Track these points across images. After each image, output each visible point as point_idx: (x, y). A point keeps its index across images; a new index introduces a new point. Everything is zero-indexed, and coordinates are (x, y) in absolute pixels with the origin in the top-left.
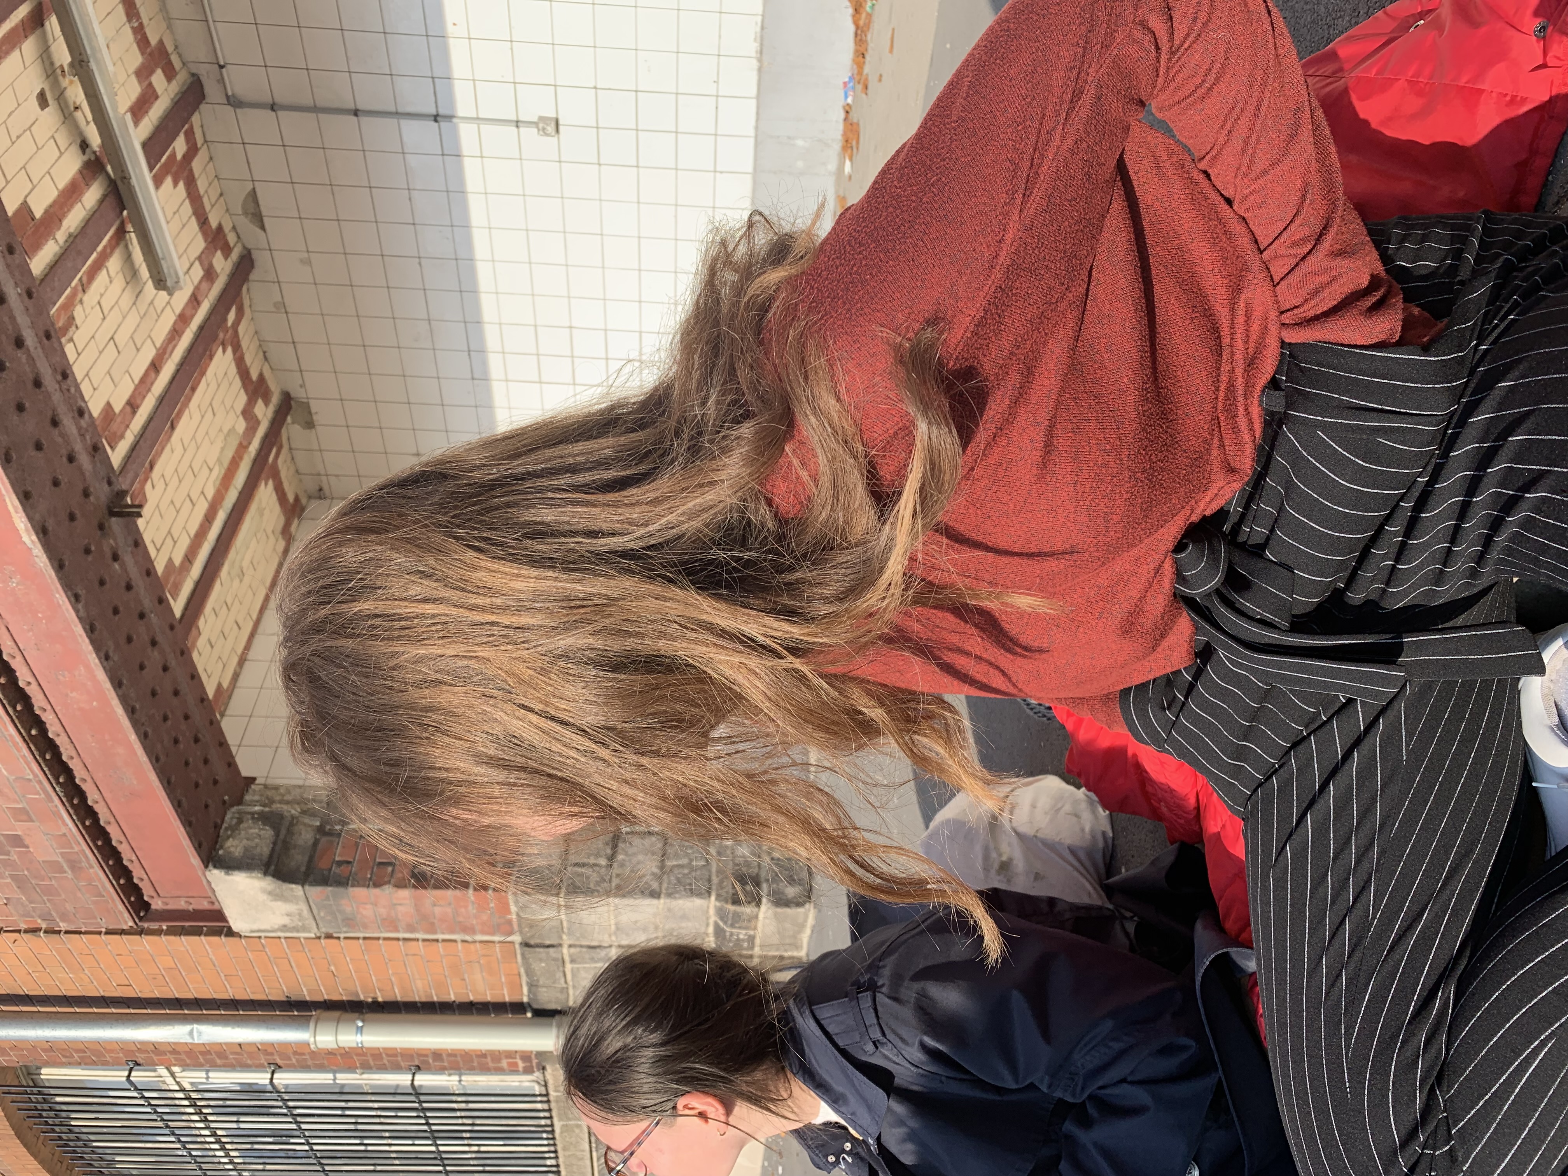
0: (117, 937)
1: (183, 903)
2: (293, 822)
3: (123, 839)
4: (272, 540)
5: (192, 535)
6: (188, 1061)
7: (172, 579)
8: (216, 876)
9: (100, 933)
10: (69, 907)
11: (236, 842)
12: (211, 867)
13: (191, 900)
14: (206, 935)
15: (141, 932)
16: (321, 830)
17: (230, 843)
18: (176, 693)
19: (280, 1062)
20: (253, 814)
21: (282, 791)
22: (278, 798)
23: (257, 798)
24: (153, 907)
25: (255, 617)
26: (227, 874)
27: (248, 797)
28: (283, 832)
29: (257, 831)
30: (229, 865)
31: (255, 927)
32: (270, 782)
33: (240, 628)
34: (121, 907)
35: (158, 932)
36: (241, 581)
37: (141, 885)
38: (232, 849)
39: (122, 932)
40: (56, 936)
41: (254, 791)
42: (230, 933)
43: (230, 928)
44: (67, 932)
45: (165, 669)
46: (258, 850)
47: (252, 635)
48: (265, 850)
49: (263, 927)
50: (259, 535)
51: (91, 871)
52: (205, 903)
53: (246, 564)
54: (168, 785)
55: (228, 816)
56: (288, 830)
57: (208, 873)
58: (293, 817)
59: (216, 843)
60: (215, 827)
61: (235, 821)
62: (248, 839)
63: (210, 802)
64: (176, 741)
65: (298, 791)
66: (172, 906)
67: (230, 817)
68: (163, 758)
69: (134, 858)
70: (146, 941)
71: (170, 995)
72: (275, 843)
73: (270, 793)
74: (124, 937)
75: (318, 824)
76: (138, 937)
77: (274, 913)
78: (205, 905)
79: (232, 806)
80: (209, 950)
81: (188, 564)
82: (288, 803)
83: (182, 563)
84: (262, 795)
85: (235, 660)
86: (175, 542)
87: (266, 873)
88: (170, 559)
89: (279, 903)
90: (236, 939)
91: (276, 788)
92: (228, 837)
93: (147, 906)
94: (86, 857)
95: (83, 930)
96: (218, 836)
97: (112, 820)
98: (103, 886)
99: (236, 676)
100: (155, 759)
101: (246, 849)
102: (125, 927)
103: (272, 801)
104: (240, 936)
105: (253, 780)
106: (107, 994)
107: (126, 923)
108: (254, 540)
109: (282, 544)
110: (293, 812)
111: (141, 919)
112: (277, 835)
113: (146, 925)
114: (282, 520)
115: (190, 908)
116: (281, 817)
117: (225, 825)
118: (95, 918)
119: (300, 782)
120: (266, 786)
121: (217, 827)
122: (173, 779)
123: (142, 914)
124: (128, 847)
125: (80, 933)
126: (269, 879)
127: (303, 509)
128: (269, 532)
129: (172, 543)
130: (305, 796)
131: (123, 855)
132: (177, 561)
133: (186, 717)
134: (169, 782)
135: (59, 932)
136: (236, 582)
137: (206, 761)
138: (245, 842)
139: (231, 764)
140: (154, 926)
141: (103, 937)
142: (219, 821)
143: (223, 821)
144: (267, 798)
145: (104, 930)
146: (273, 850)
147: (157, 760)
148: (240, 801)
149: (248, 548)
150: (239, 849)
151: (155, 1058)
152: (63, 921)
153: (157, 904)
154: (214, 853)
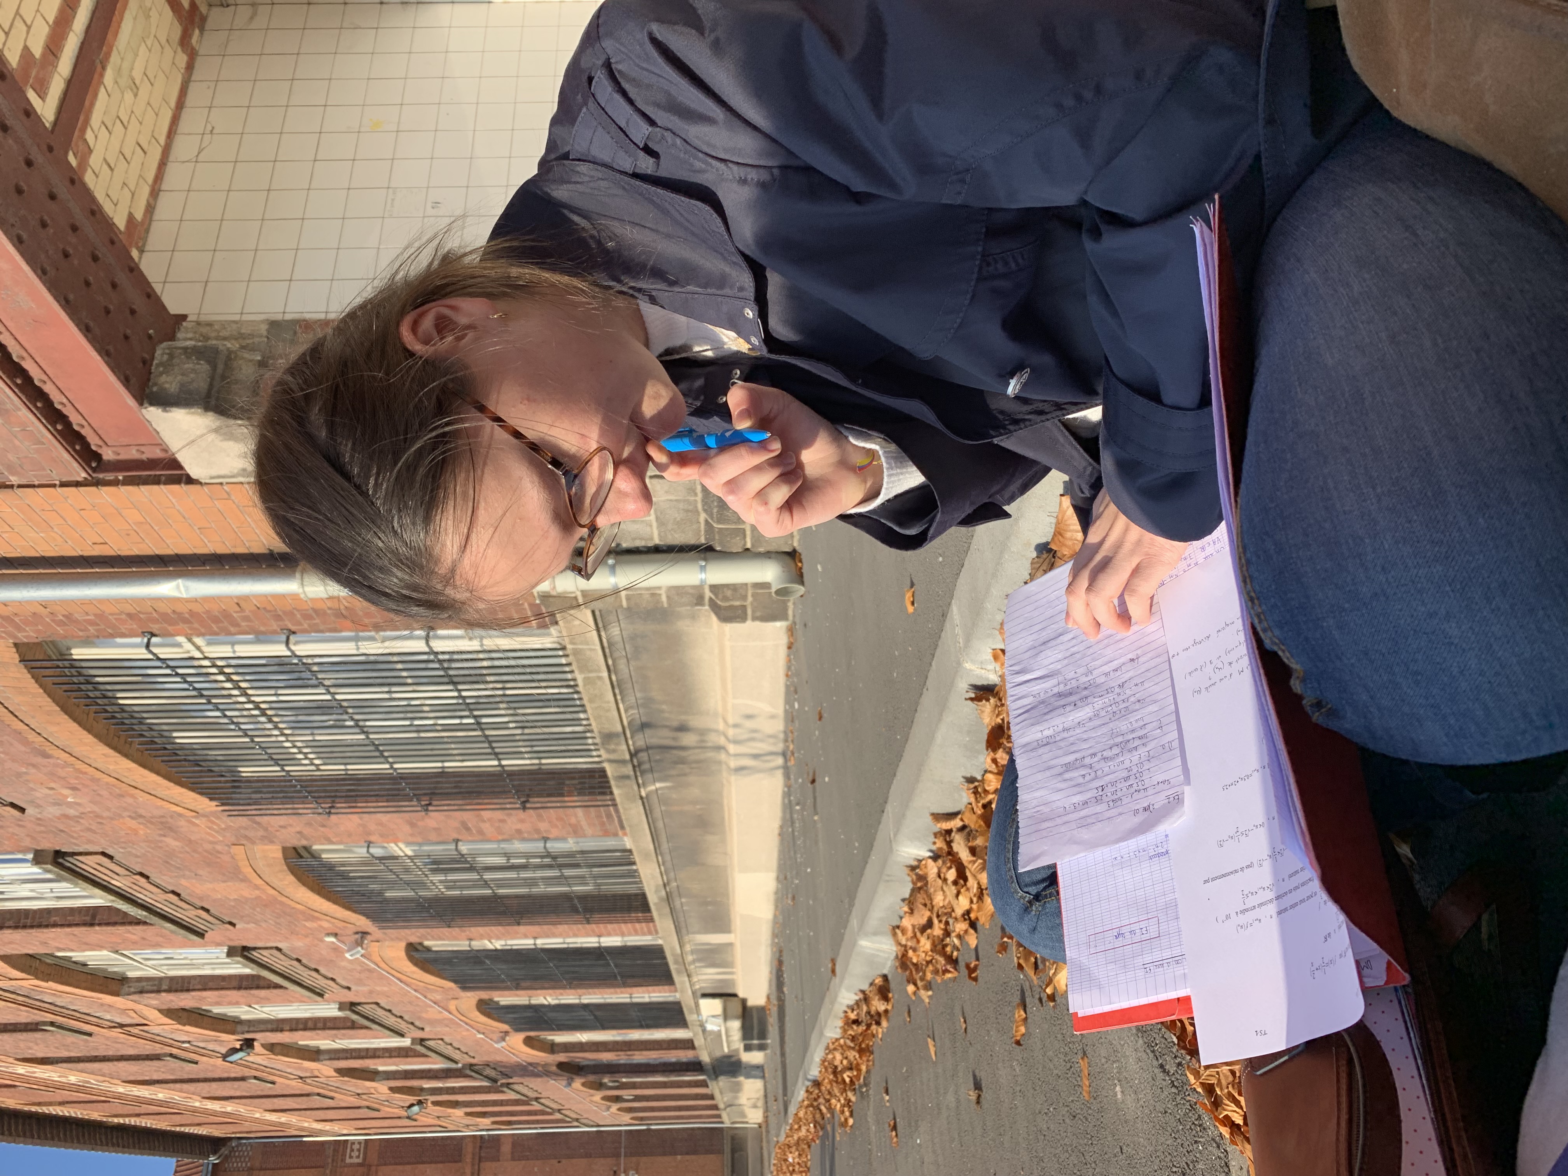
0: (73, 489)
1: (134, 452)
2: (230, 357)
3: (45, 378)
4: (168, 52)
5: (51, 22)
6: (203, 630)
7: (34, 74)
8: (153, 414)
9: (54, 486)
10: (11, 457)
11: (169, 379)
12: (146, 405)
13: (143, 449)
14: (165, 483)
15: (97, 483)
16: (262, 364)
17: (164, 378)
18: (52, 197)
19: (293, 628)
20: (185, 349)
21: (216, 327)
22: (213, 335)
23: (190, 335)
24: (105, 457)
25: (162, 140)
26: (165, 411)
27: (180, 335)
28: (220, 367)
29: (191, 366)
30: (165, 401)
31: (214, 473)
32: (203, 318)
33: (145, 153)
34: (66, 455)
35: (115, 483)
36: (136, 95)
37: (83, 432)
38: (167, 386)
39: (77, 484)
40: (10, 490)
41: (186, 328)
42: (190, 480)
43: (188, 476)
44: (20, 486)
45: (29, 163)
46: (195, 385)
47: (163, 164)
48: (202, 384)
49: (222, 473)
50: (149, 43)
51: (19, 413)
52: (158, 451)
53: (137, 74)
54: (66, 304)
55: (158, 352)
56: (226, 364)
57: (144, 411)
58: (230, 352)
59: (149, 380)
60: (144, 362)
61: (166, 357)
62: (182, 375)
63: (128, 332)
64: (66, 255)
65: (234, 326)
66: (124, 456)
67: (160, 353)
68: (52, 272)
69: (65, 401)
70: (105, 492)
71: (149, 552)
72: (212, 378)
73: (204, 330)
74: (82, 489)
75: (259, 358)
76: (94, 489)
77: (228, 455)
78: (158, 454)
79: (161, 342)
80: (174, 501)
81: (51, 57)
82: (225, 339)
83: (43, 55)
84: (195, 333)
85: (145, 191)
86: (29, 27)
87: (207, 408)
88: (26, 48)
89: (231, 443)
90: (198, 487)
91: (210, 324)
92: (161, 374)
93: (97, 456)
94: (9, 397)
95: (36, 483)
96: (150, 373)
97: (25, 355)
98: (40, 432)
99: (150, 209)
100: (42, 273)
101: (182, 385)
102: (79, 479)
103: (207, 338)
104: (201, 483)
105: (184, 317)
106: (86, 554)
107: (79, 475)
108: (143, 48)
109: (182, 59)
110: (229, 345)
111: (94, 470)
112: (214, 368)
113: (101, 476)
114: (177, 31)
115: (144, 457)
116: (216, 351)
117: (155, 362)
118: (44, 469)
119: (237, 318)
120: (198, 323)
121: (146, 363)
122: (71, 297)
123: (94, 465)
124: (54, 387)
125: (33, 486)
126: (211, 414)
127: (204, 19)
128: (163, 41)
129: (25, 28)
130: (243, 331)
131: (51, 397)
132: (37, 51)
133: (74, 229)
134: (67, 301)
135: (12, 486)
136: (129, 96)
137: (114, 286)
138: (179, 378)
139: (150, 295)
140: (110, 476)
141: (59, 490)
142: (146, 356)
143: (153, 358)
144: (202, 335)
145: (57, 483)
146: (211, 385)
147: (44, 272)
148: (172, 338)
149: (136, 55)
150: (174, 385)
151: (170, 628)
152: (13, 474)
153: (108, 455)
154: (147, 391)
